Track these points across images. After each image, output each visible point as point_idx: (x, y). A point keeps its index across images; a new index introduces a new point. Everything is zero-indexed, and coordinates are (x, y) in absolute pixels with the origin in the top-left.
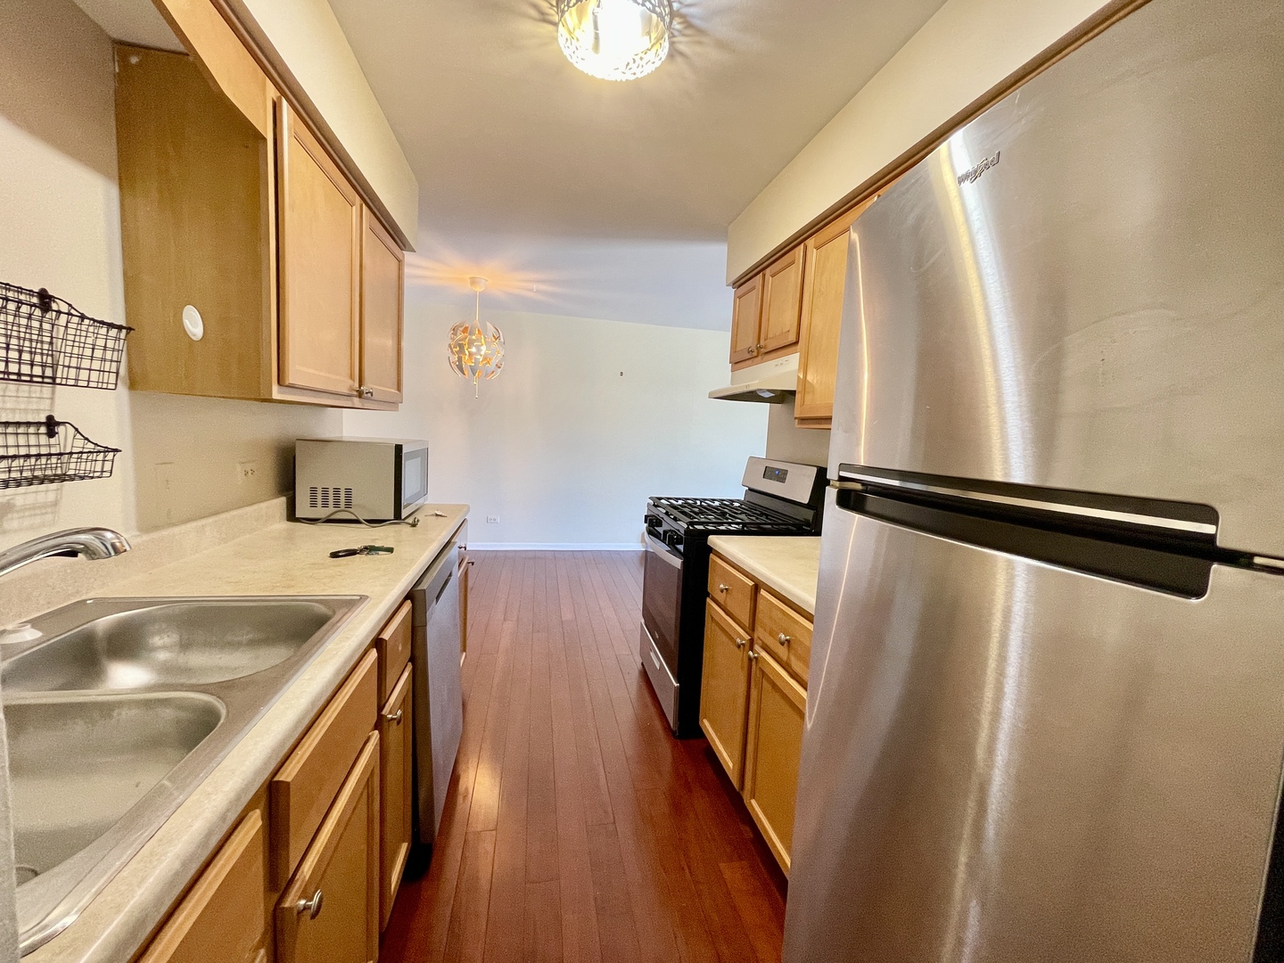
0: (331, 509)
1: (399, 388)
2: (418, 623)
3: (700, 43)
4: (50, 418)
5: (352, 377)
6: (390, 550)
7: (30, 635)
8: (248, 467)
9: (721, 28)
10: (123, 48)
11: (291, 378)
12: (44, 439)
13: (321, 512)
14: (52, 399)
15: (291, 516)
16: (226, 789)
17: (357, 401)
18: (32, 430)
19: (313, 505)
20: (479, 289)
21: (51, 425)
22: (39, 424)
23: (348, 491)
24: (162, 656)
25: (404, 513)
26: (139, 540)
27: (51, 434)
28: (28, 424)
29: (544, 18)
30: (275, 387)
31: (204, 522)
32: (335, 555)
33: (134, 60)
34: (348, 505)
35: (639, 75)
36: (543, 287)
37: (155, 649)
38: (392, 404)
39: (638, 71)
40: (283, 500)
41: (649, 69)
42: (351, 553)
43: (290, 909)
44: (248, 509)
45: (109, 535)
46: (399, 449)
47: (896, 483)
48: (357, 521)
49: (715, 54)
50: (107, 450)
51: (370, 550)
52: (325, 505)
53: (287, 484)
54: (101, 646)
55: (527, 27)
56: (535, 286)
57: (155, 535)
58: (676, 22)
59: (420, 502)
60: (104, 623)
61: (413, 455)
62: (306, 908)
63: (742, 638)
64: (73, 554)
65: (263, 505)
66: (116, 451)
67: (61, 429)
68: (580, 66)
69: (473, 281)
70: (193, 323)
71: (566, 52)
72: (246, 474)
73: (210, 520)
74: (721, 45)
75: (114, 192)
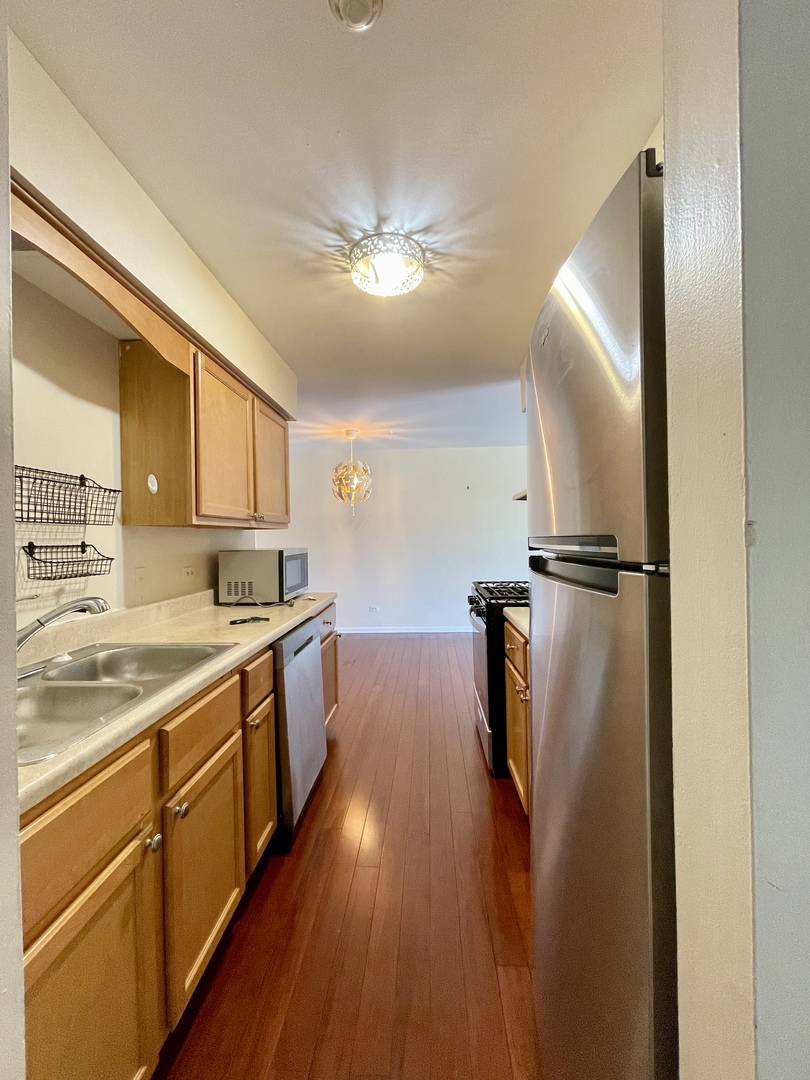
0: (240, 596)
1: (287, 513)
2: (278, 667)
3: (449, 261)
4: (83, 543)
5: (249, 508)
6: (267, 620)
7: (67, 658)
8: (189, 570)
9: (457, 250)
10: (123, 342)
11: (204, 511)
12: (80, 555)
13: (233, 599)
14: (85, 532)
15: (217, 602)
16: (131, 720)
17: (253, 524)
18: (74, 549)
19: (229, 594)
20: (352, 438)
21: (83, 546)
22: (77, 546)
23: (250, 583)
24: (128, 676)
25: (286, 598)
26: (125, 612)
27: (83, 551)
28: (73, 546)
29: (345, 271)
30: (194, 518)
31: (160, 603)
32: (233, 623)
33: (128, 348)
34: (251, 593)
35: (411, 289)
36: (397, 430)
37: (125, 672)
38: (283, 524)
39: (410, 287)
40: (212, 591)
41: (416, 284)
42: (244, 621)
43: (170, 808)
44: (189, 596)
45: (101, 601)
46: (281, 553)
47: (576, 548)
48: (255, 604)
49: (461, 265)
50: (108, 559)
51: (255, 619)
52: (237, 594)
53: (214, 583)
54: (100, 668)
55: (337, 277)
56: (391, 431)
57: (132, 610)
58: (428, 254)
59: (300, 591)
60: (102, 655)
61: (292, 558)
62: (179, 812)
63: (521, 686)
64: (84, 611)
65: (198, 594)
66: (112, 559)
67: (88, 549)
68: (371, 293)
69: (348, 433)
70: (153, 484)
71: (361, 287)
72: (188, 574)
73: (166, 602)
74: (463, 259)
75: (117, 417)
